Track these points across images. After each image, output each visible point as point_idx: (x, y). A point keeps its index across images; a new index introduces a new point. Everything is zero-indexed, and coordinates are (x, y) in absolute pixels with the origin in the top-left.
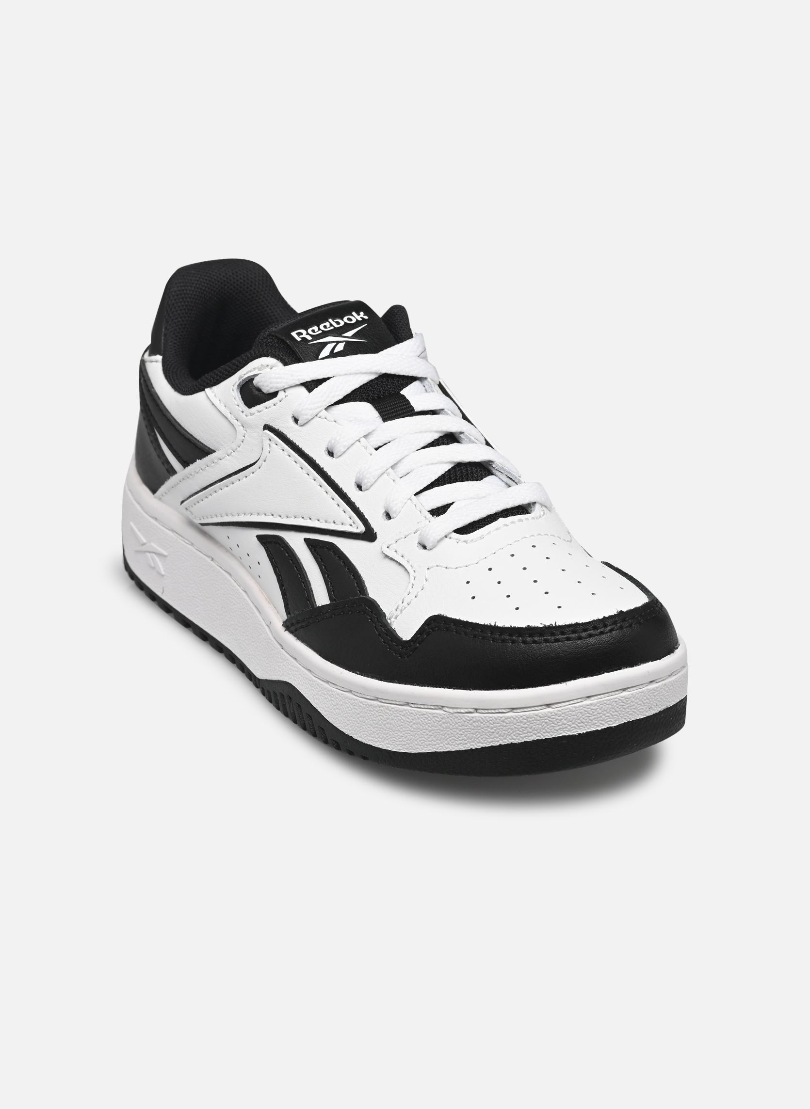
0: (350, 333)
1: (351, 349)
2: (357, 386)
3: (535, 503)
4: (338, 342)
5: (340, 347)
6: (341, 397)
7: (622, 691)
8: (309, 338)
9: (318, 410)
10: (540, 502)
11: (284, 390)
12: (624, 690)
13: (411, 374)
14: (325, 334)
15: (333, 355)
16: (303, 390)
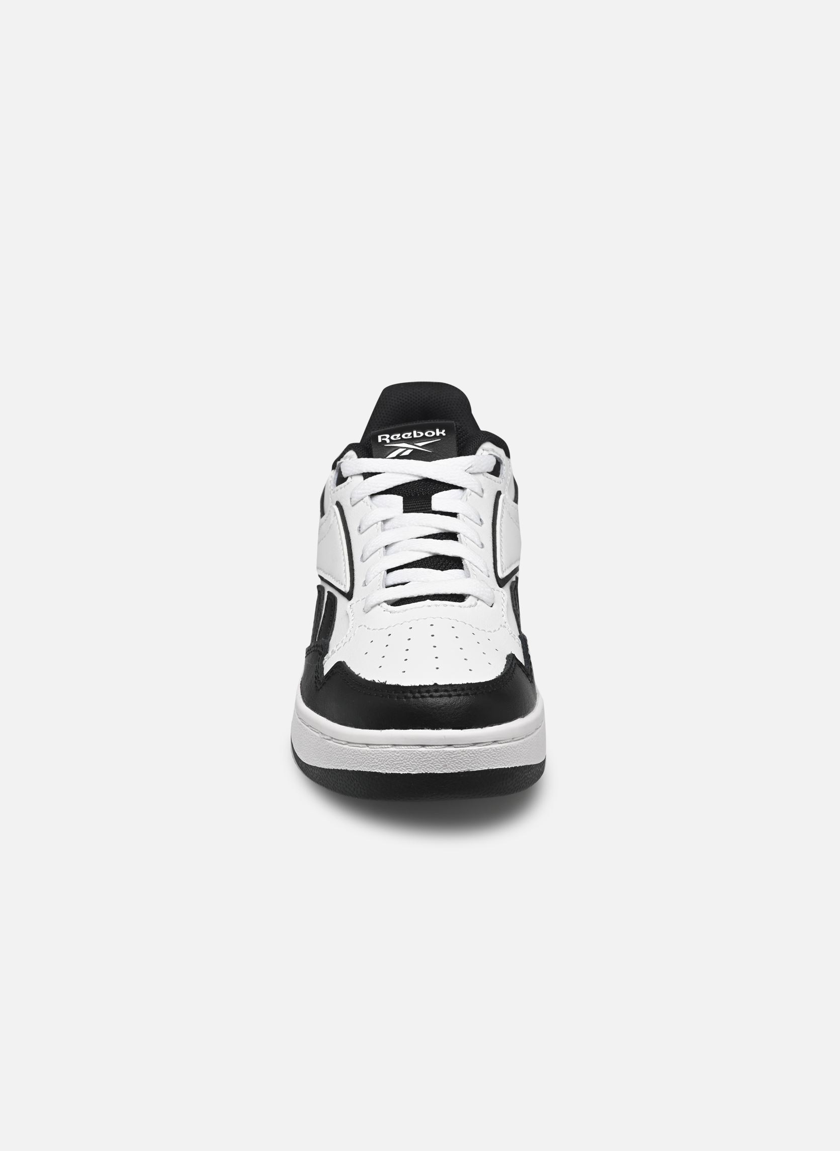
0: (421, 444)
1: (415, 455)
2: (400, 483)
3: (470, 595)
4: (407, 449)
5: (407, 453)
6: (384, 489)
7: (420, 747)
8: (388, 441)
9: (363, 495)
10: (477, 594)
11: (351, 476)
12: (423, 746)
13: (450, 483)
14: (402, 440)
15: (399, 457)
16: (362, 478)
